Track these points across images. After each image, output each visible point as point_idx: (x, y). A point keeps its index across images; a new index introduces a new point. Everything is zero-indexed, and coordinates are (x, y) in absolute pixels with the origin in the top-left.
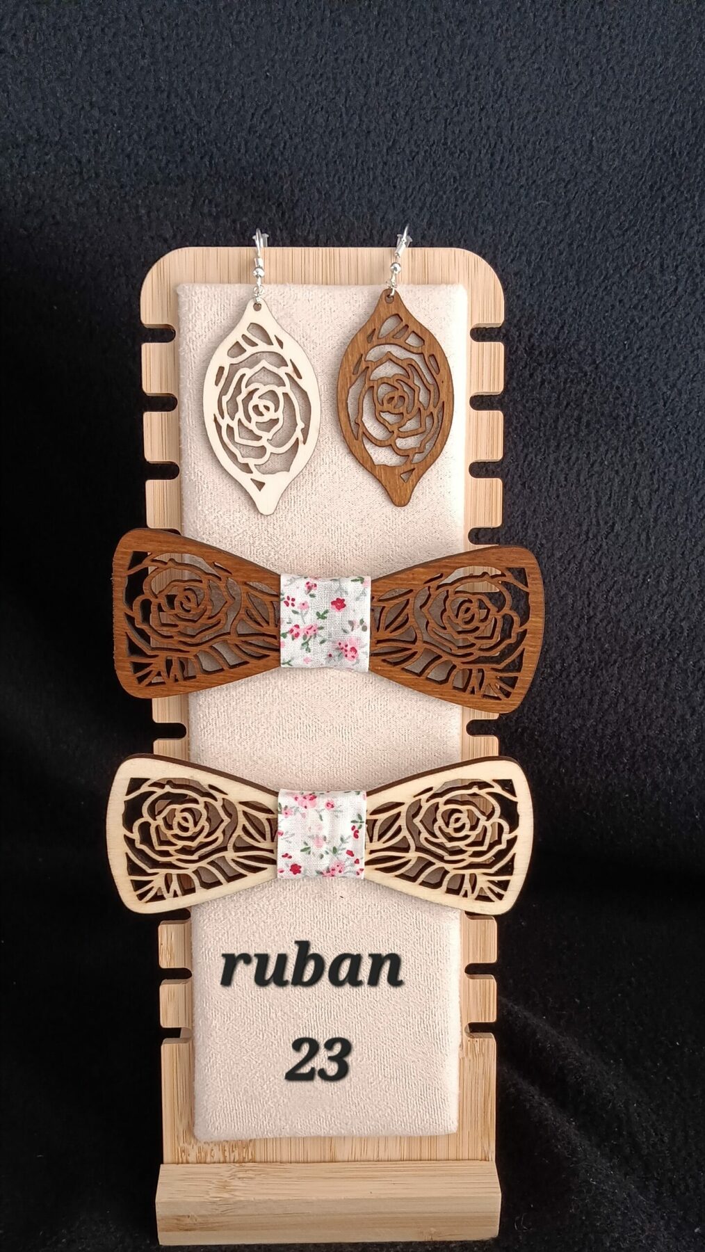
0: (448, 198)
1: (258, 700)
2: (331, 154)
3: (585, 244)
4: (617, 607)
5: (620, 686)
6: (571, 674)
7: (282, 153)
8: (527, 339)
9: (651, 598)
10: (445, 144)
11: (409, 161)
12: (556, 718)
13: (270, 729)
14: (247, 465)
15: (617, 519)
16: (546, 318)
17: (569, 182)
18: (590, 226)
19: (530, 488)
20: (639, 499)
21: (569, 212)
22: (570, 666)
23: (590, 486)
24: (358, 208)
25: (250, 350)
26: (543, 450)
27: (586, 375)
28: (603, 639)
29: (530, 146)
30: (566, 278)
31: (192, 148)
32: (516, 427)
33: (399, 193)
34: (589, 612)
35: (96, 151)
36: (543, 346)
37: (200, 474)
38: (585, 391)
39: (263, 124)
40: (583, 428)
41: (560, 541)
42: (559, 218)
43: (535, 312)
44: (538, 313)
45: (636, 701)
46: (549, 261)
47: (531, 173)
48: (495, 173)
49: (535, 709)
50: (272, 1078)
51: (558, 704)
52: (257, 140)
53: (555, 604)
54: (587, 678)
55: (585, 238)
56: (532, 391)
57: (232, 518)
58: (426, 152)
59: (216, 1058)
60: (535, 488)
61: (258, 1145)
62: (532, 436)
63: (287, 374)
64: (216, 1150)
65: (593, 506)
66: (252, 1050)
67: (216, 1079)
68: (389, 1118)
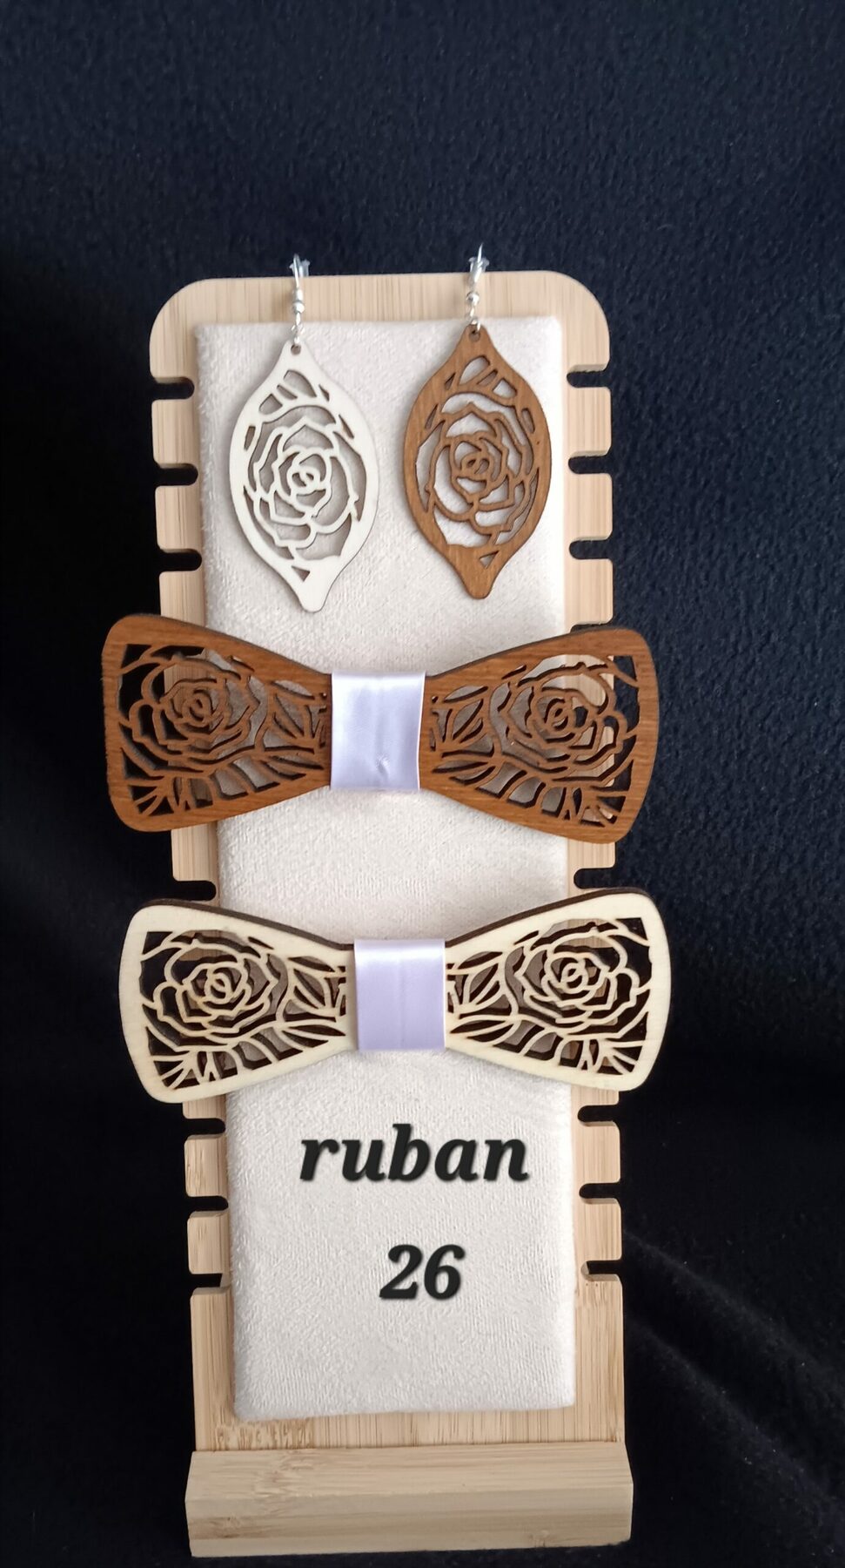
1: (307, 847)
2: (401, 174)
4: (775, 739)
5: (781, 839)
6: (718, 825)
7: (340, 175)
9: (819, 727)
10: (543, 158)
11: (498, 180)
12: (699, 882)
14: (286, 549)
15: (774, 627)
16: (676, 373)
17: (701, 199)
20: (802, 602)
21: (702, 238)
22: (716, 815)
23: (738, 586)
24: (435, 240)
25: (287, 404)
26: (676, 541)
27: (728, 444)
28: (758, 781)
30: (700, 321)
34: (739, 745)
35: (111, 180)
37: (226, 561)
38: (729, 465)
39: (315, 140)
40: (728, 512)
41: (700, 656)
42: (688, 246)
45: (802, 860)
48: (606, 191)
49: (673, 870)
50: (333, 1338)
53: (695, 737)
54: (739, 830)
55: (722, 270)
57: (268, 617)
58: (519, 168)
59: (261, 1312)
60: (666, 589)
61: (317, 1423)
62: (662, 523)
63: (335, 433)
64: (263, 1432)
65: (742, 611)
66: (307, 1302)
67: (261, 1339)
68: (485, 1388)
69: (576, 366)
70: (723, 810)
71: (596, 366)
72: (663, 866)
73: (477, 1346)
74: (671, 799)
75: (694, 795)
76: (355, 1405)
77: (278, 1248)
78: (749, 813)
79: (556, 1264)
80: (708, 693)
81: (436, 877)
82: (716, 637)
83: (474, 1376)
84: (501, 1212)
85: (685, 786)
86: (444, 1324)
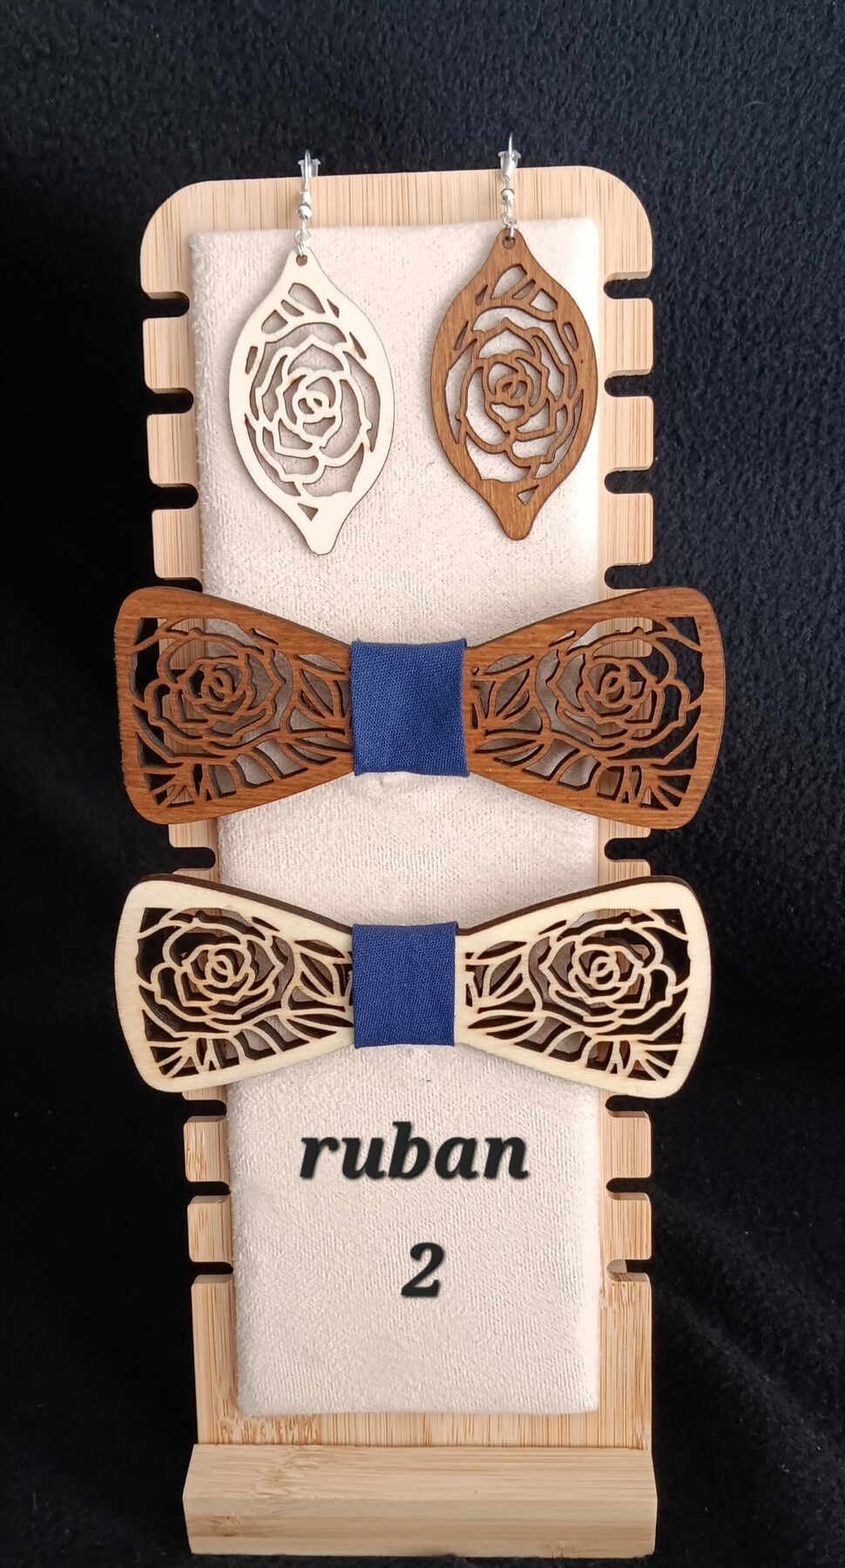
0: (619, 104)
2: (449, 48)
3: (820, 163)
6: (803, 782)
7: (381, 51)
8: (736, 308)
10: (614, 24)
11: (560, 51)
12: (780, 841)
13: (329, 853)
14: (292, 484)
16: (763, 275)
17: (797, 71)
18: (828, 135)
19: (746, 520)
21: (798, 116)
22: (801, 771)
23: (835, 517)
24: (488, 123)
25: (294, 321)
26: (764, 466)
27: (825, 357)
29: (738, 20)
30: (793, 216)
31: (257, 51)
32: (725, 436)
33: (547, 100)
34: (829, 695)
35: (129, 65)
36: (761, 318)
37: (224, 497)
38: (825, 381)
39: (353, 11)
40: (823, 432)
41: (788, 595)
42: (782, 127)
43: (747, 267)
44: (752, 269)
46: (768, 191)
47: (740, 61)
48: (686, 63)
49: (751, 827)
51: (784, 822)
52: (345, 35)
53: (779, 685)
54: (826, 787)
55: (820, 155)
56: (747, 382)
57: (269, 560)
58: (586, 37)
59: (264, 1305)
60: (751, 520)
61: (324, 1420)
62: (748, 446)
63: (347, 354)
64: (268, 1427)
65: (838, 546)
66: (312, 1295)
67: (264, 1333)
68: (502, 1391)
69: (616, 274)
70: (808, 765)
71: (637, 273)
72: (739, 823)
73: (494, 1347)
74: (749, 752)
75: (776, 748)
76: (364, 1403)
77: (281, 1239)
78: (838, 769)
79: (579, 1264)
80: (796, 636)
81: (451, 847)
82: (806, 574)
83: (489, 1378)
84: (521, 1207)
85: (765, 738)
86: (459, 1323)
